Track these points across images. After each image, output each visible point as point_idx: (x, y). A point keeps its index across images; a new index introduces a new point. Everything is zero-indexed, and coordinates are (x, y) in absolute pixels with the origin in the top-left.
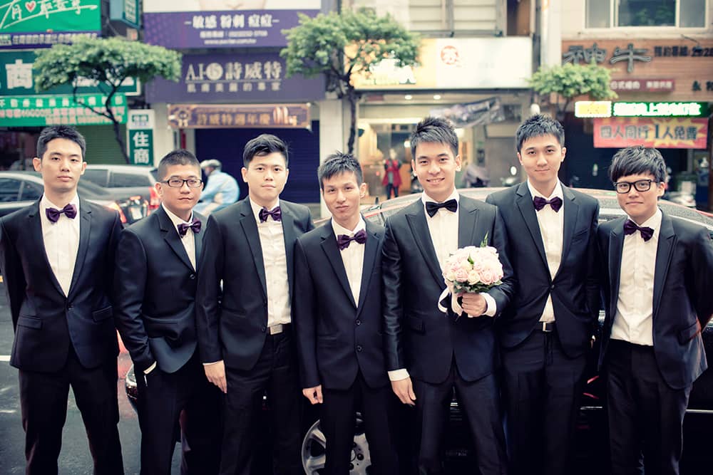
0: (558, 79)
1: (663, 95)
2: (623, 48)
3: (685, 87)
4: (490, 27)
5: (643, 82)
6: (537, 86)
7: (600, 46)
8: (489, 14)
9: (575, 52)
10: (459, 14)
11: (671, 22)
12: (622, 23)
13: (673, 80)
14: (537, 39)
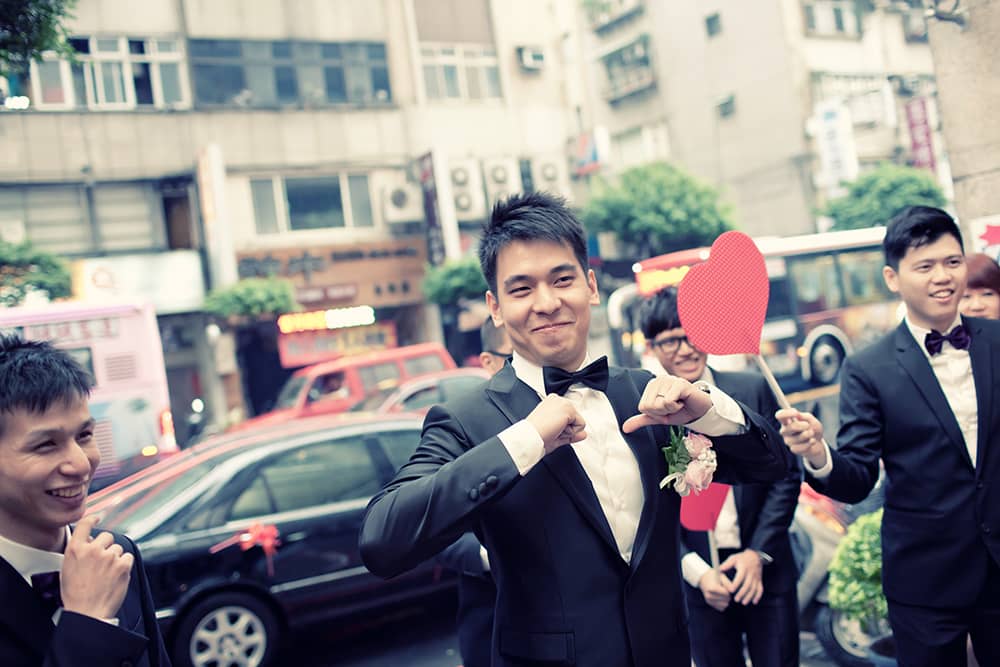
0: (239, 299)
1: (346, 302)
2: (299, 256)
3: (367, 292)
4: (145, 243)
5: (325, 290)
6: (213, 306)
7: (276, 256)
8: (144, 227)
9: (250, 266)
10: (107, 230)
11: (342, 224)
12: (296, 224)
13: (355, 284)
14: (203, 253)
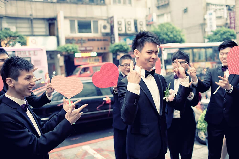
0: (65, 48)
1: (90, 51)
2: (80, 39)
3: (96, 49)
4: (44, 34)
5: (86, 48)
6: (59, 50)
7: (75, 39)
8: (44, 30)
9: (68, 41)
10: (35, 30)
11: (91, 32)
12: (80, 32)
13: (93, 47)
14: (58, 37)
